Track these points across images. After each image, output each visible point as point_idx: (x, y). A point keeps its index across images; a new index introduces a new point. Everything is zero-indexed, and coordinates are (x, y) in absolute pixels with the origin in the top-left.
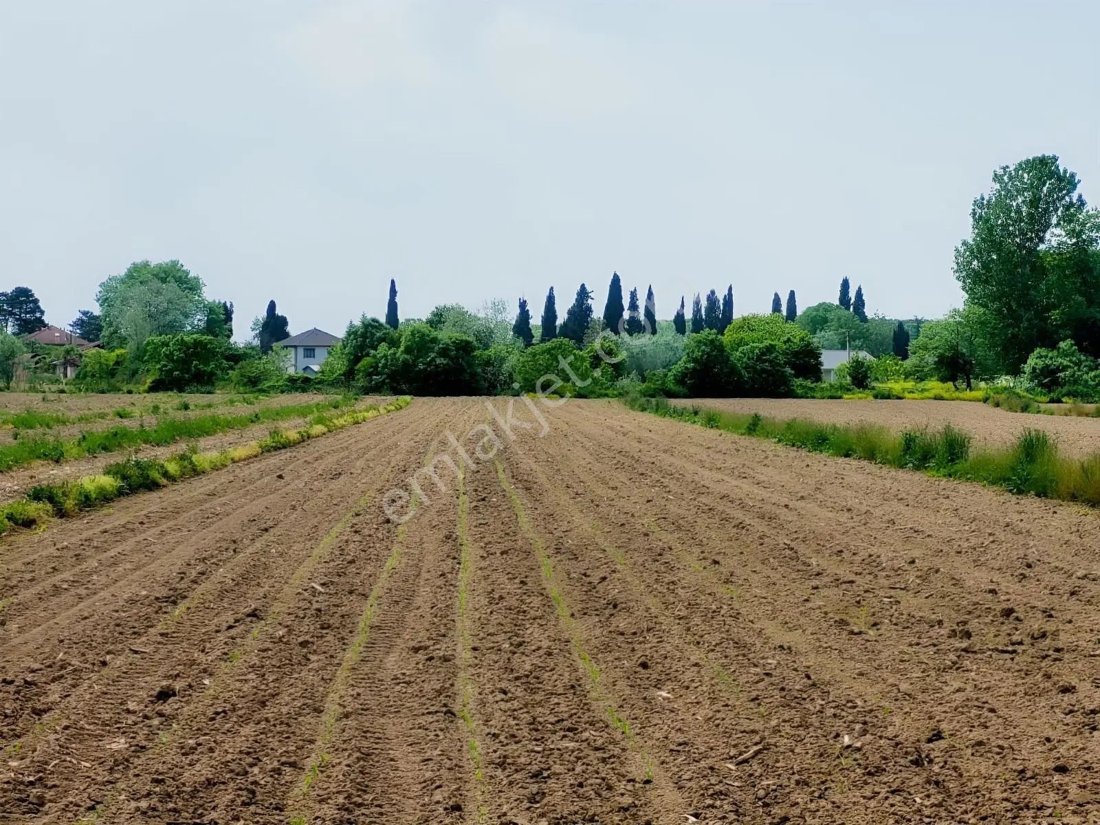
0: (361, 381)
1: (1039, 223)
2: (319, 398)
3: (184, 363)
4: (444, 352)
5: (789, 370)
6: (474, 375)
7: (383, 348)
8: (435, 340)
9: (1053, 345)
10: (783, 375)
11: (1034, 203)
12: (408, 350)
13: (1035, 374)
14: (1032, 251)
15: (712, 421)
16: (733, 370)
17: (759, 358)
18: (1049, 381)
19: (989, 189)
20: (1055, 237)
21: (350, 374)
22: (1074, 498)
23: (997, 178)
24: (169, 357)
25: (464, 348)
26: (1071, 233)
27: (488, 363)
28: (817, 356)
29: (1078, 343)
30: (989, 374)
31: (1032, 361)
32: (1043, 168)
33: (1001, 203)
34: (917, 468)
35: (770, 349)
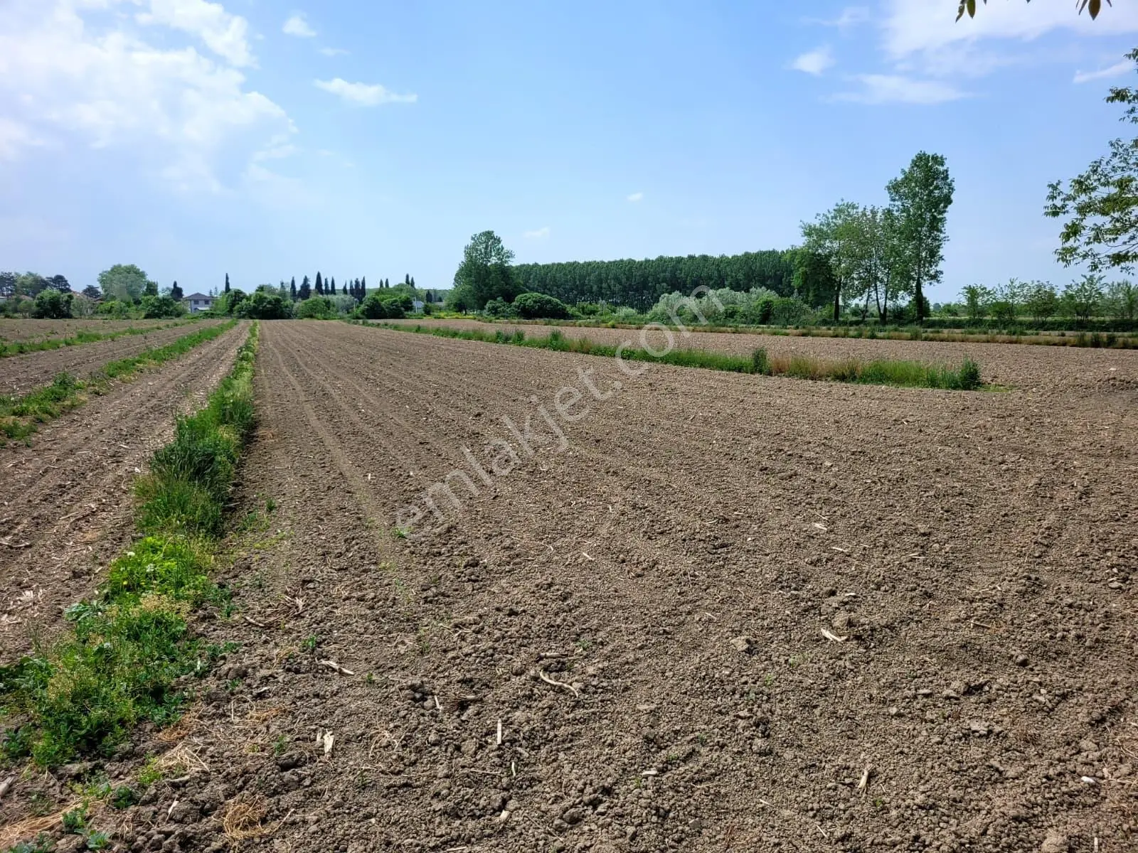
0: (236, 314)
1: (487, 254)
2: (220, 321)
3: (159, 308)
4: (270, 302)
5: (403, 309)
6: (282, 311)
7: (244, 301)
8: (266, 298)
9: (495, 300)
10: (401, 310)
11: (486, 248)
12: (255, 302)
13: (490, 310)
14: (486, 265)
15: (396, 328)
16: (383, 309)
17: (392, 304)
18: (495, 311)
19: (470, 242)
20: (494, 260)
21: (231, 311)
22: (576, 351)
23: (473, 239)
24: (152, 305)
25: (278, 301)
26: (499, 259)
27: (287, 307)
28: (411, 303)
29: (504, 298)
30: (472, 308)
31: (488, 305)
32: (489, 235)
33: (474, 248)
34: (504, 343)
35: (395, 301)
